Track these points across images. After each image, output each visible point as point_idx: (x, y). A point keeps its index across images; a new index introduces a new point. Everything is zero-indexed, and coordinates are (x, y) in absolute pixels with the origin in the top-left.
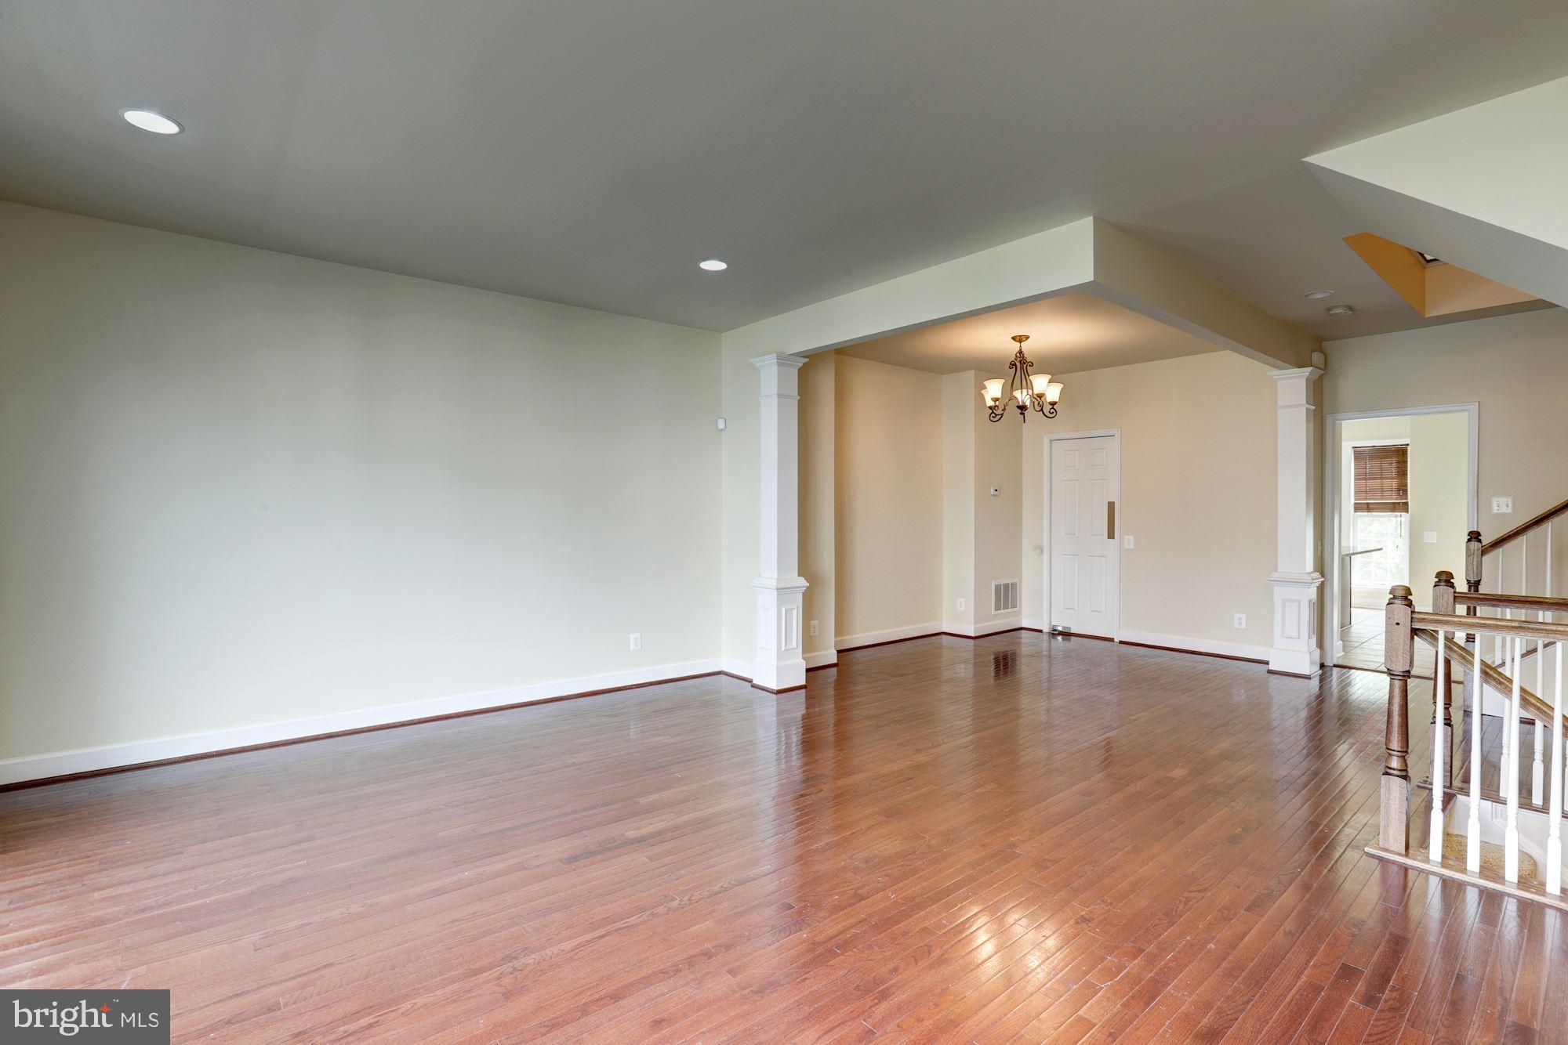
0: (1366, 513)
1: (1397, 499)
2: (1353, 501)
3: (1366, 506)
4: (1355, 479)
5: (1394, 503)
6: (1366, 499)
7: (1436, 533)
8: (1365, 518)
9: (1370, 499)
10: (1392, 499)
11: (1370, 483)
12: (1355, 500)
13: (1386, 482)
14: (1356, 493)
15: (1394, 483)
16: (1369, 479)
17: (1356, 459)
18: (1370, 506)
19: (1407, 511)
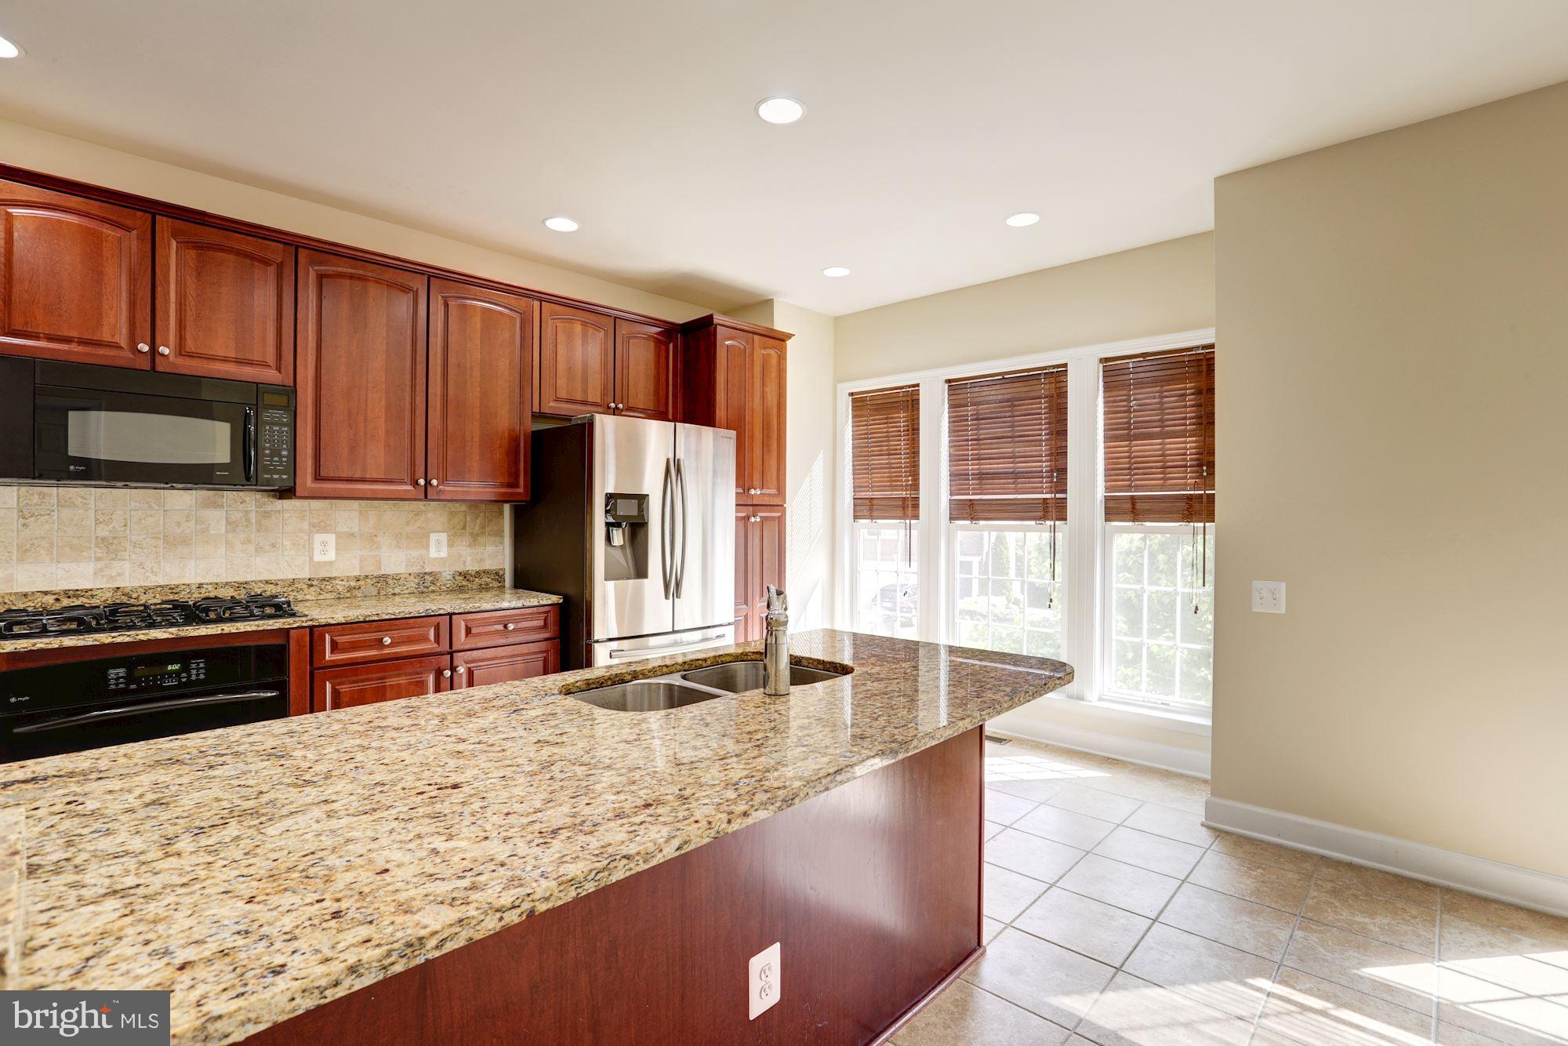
0: (1130, 524)
1: (1195, 487)
2: (1100, 492)
3: (1129, 506)
4: (1107, 439)
5: (1190, 498)
6: (1129, 488)
7: (1283, 586)
8: (1127, 538)
9: (1138, 488)
10: (1184, 487)
11: (1141, 447)
12: (1108, 489)
13: (1174, 445)
14: (1109, 472)
15: (1190, 444)
16: (1138, 437)
17: (1108, 387)
18: (1139, 506)
19: (1210, 517)
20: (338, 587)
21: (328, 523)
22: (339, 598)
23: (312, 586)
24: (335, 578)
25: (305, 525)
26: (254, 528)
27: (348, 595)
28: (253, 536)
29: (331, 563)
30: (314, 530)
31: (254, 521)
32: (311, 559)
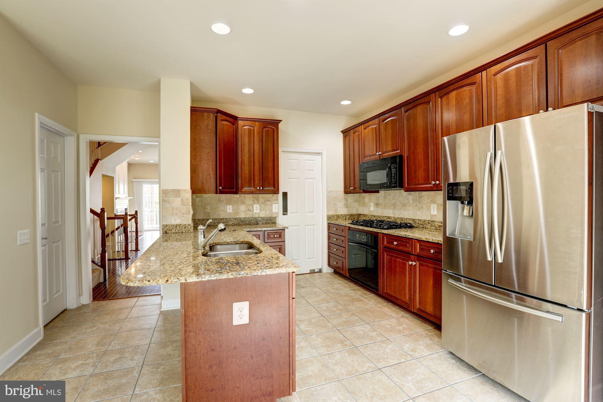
20: (436, 225)
21: (435, 200)
22: (436, 229)
23: (429, 223)
24: (435, 221)
25: (429, 201)
26: (418, 201)
27: (439, 228)
28: (417, 204)
29: (435, 215)
30: (431, 202)
31: (418, 199)
32: (431, 213)
